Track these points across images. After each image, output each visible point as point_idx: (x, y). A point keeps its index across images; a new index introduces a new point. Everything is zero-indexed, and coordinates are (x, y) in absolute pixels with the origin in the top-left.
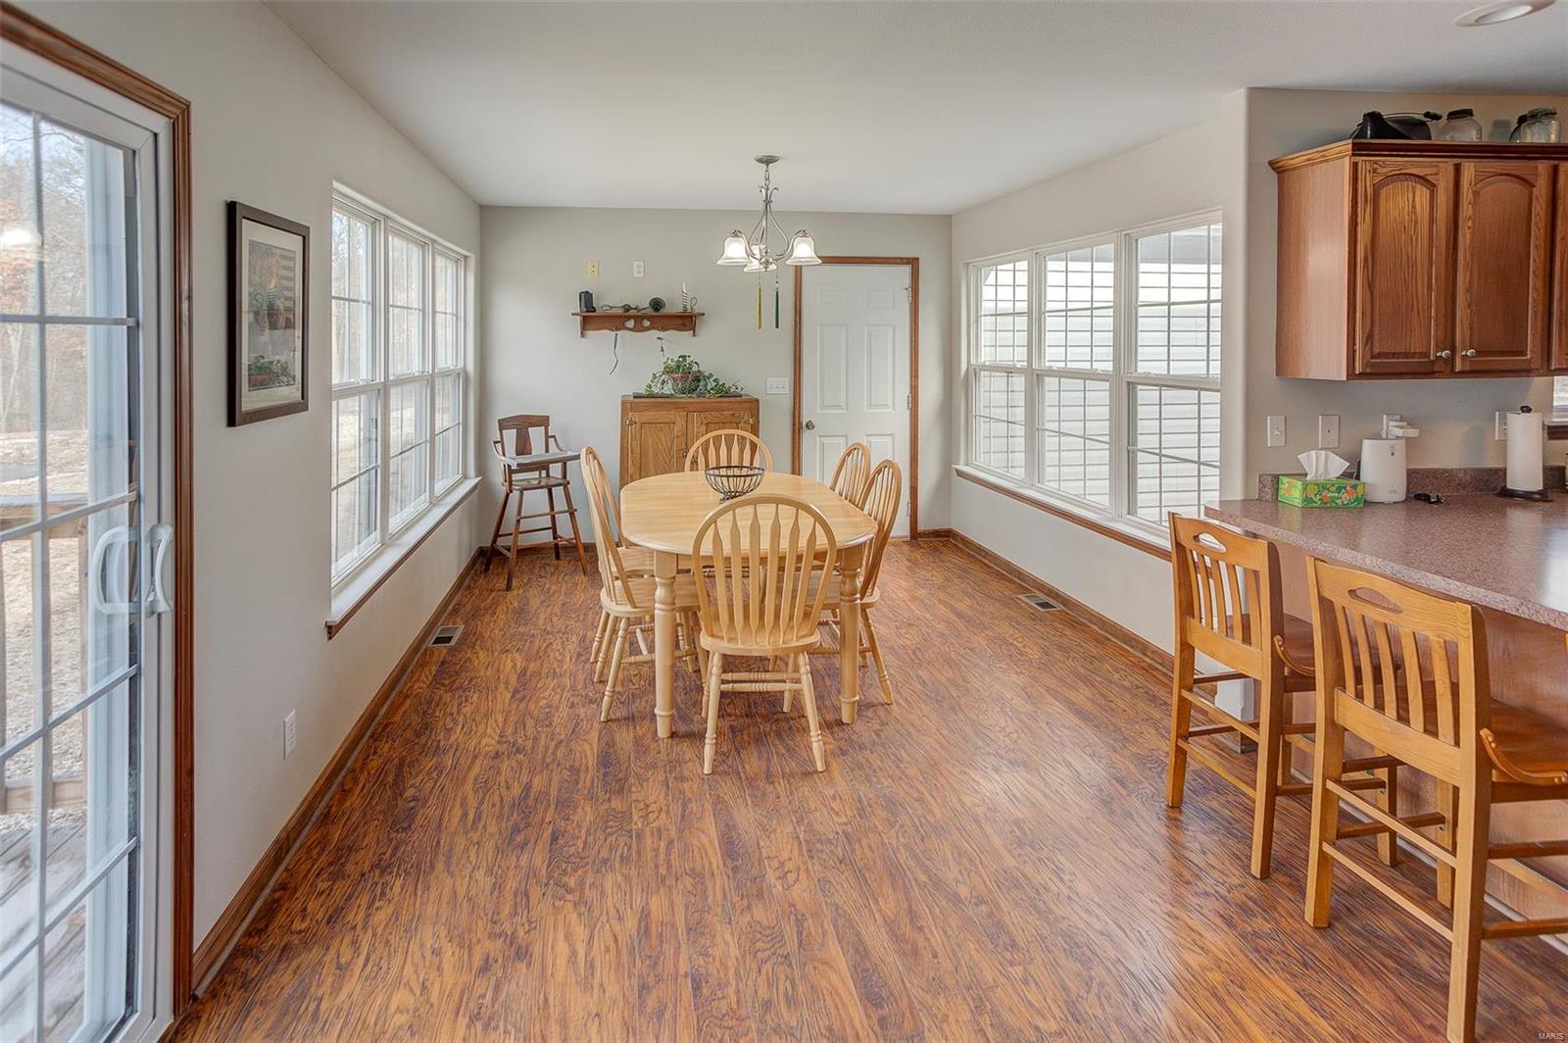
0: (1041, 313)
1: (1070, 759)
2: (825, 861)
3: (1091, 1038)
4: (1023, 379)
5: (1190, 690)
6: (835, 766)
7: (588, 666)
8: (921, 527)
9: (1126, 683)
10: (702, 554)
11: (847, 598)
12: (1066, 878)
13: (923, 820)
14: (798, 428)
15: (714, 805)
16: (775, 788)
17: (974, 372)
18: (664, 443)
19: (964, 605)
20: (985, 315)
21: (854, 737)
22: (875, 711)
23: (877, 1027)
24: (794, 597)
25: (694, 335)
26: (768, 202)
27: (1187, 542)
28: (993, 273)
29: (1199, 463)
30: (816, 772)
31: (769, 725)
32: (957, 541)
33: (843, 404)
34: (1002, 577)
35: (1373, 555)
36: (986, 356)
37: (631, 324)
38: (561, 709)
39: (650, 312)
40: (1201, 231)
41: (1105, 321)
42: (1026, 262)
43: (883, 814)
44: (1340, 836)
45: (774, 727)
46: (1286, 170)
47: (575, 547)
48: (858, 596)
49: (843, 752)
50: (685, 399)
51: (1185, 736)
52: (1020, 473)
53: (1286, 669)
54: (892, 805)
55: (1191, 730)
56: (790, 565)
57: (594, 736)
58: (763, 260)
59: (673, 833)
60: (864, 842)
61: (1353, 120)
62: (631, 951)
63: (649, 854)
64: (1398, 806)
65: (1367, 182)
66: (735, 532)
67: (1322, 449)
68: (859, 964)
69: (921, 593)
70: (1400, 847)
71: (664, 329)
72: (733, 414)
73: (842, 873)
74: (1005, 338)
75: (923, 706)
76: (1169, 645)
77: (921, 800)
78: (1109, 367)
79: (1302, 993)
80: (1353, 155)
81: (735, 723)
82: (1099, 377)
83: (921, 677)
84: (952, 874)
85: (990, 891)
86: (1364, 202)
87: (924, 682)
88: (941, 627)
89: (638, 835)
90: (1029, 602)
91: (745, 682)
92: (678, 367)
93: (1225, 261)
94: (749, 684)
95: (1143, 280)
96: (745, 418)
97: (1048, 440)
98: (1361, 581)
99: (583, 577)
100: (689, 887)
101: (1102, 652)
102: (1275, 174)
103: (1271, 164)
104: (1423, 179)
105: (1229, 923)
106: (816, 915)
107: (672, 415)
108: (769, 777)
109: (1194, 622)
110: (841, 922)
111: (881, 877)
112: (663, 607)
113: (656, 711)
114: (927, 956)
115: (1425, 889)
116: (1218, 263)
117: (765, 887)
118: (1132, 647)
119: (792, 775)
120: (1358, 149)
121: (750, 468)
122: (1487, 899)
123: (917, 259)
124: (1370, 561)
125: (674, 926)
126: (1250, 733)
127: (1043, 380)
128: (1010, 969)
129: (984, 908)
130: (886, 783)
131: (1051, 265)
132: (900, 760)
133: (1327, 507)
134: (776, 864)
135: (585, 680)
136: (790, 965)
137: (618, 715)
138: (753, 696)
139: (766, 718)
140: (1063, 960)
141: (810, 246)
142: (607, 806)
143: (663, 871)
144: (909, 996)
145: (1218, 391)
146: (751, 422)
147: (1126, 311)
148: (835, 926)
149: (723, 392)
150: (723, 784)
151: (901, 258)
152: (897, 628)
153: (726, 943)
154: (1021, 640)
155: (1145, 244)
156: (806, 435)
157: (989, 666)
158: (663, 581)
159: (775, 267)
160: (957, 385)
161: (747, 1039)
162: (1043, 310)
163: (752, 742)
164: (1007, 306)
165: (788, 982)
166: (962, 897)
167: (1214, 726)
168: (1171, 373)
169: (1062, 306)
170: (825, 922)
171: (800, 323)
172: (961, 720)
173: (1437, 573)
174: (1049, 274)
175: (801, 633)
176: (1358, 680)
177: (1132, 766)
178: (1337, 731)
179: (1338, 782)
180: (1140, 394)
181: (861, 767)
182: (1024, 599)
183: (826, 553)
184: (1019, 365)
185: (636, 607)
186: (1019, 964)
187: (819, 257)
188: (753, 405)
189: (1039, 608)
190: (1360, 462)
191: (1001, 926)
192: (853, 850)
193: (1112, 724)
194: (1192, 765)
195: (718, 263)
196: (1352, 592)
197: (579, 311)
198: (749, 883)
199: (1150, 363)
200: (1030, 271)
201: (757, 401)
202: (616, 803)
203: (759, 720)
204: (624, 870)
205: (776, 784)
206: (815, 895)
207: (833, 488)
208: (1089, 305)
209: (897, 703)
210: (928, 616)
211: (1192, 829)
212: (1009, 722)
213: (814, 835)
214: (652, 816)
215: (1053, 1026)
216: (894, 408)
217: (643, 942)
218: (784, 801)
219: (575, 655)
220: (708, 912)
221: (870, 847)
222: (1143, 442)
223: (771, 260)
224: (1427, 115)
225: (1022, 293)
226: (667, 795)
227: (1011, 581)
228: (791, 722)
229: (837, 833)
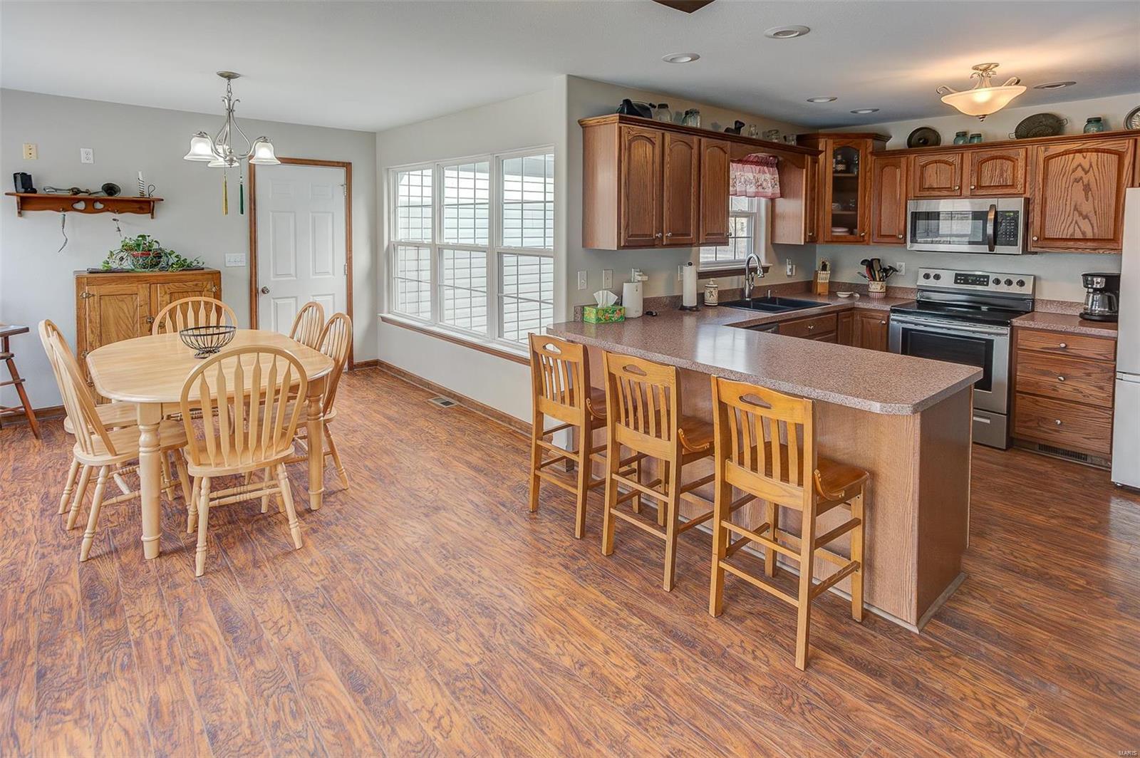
0: (441, 206)
1: (472, 498)
2: (310, 610)
3: (499, 658)
4: (429, 251)
5: (542, 440)
6: (309, 542)
7: (56, 518)
8: (356, 361)
9: (502, 445)
10: (189, 400)
11: (313, 417)
12: (476, 570)
13: (380, 561)
14: (254, 292)
15: (209, 598)
16: (262, 571)
17: (394, 247)
18: (126, 311)
19: (393, 411)
20: (401, 207)
21: (322, 518)
22: (336, 497)
23: (363, 706)
24: (273, 422)
25: (152, 218)
26: (230, 111)
27: (539, 351)
28: (406, 177)
29: (540, 302)
30: (295, 550)
31: (250, 525)
32: (382, 367)
33: (293, 272)
34: (417, 389)
35: (631, 347)
36: (401, 235)
37: (81, 206)
38: (29, 563)
39: (104, 195)
40: (541, 158)
41: (484, 213)
42: (431, 170)
43: (351, 565)
44: (619, 502)
45: (255, 526)
46: (588, 127)
47: (24, 415)
48: (322, 414)
49: (314, 531)
50: (148, 272)
51: (539, 467)
52: (428, 316)
53: (592, 417)
54: (356, 558)
55: (542, 463)
56: (268, 399)
57: (74, 577)
58: (228, 158)
59: (174, 631)
60: (339, 589)
61: (618, 103)
62: (145, 736)
63: (151, 653)
64: (642, 478)
65: (626, 138)
66: (221, 379)
67: (605, 289)
68: (345, 671)
69: (360, 407)
70: (642, 503)
71: (120, 212)
72: (196, 285)
73: (325, 614)
74: (415, 222)
75: (370, 485)
76: (528, 417)
77: (377, 549)
78: (485, 242)
79: (604, 592)
80: (620, 122)
81: (220, 531)
82: (479, 249)
83: (367, 466)
84: (402, 591)
85: (430, 593)
86: (625, 149)
87: (369, 469)
88: (377, 429)
89: (138, 644)
90: (436, 403)
91: (228, 496)
92: (138, 245)
93: (556, 176)
94: (234, 497)
95: (507, 186)
96: (209, 286)
97: (446, 292)
98: (628, 361)
99: (35, 441)
100: (195, 666)
101: (485, 428)
102: (582, 129)
103: (579, 121)
104: (649, 139)
105: (567, 567)
106: (307, 649)
107: (132, 287)
108: (256, 564)
109: (543, 398)
110: (328, 647)
111: (355, 608)
112: (148, 449)
113: (143, 538)
114: (393, 648)
115: (653, 520)
116: (552, 178)
117: (263, 644)
118: (502, 421)
119: (275, 557)
120: (622, 120)
121: (218, 327)
122: (680, 518)
123: (350, 164)
124: (630, 350)
125: (184, 701)
126: (573, 457)
127: (442, 251)
128: (448, 636)
129: (427, 605)
130: (350, 544)
131: (447, 173)
132: (359, 527)
133: (608, 322)
134: (271, 624)
135: (54, 531)
136: (292, 691)
137: (99, 552)
138: (233, 507)
139: (247, 522)
140: (479, 620)
141: (271, 151)
142: (99, 629)
143: (167, 662)
144: (383, 677)
145: (552, 257)
146: (214, 290)
147: (497, 206)
148: (324, 652)
149: (185, 267)
150: (215, 580)
151: (338, 162)
152: (346, 435)
153: (236, 695)
154: (433, 428)
155: (508, 164)
156: (262, 299)
157: (414, 449)
158: (147, 428)
159: (238, 164)
160: (381, 257)
161: (263, 754)
162: (442, 204)
163: (238, 544)
164: (417, 201)
165: (292, 703)
166: (413, 602)
167: (552, 460)
168: (524, 245)
169: (455, 201)
170: (316, 651)
171: (255, 209)
172: (398, 489)
173: (660, 353)
174: (446, 179)
175: (278, 449)
176: (627, 416)
177: (508, 494)
178: (617, 445)
179: (617, 473)
180: (505, 259)
181: (330, 538)
182: (434, 401)
183: (299, 385)
184: (426, 241)
185: (117, 455)
186: (453, 631)
187: (277, 158)
188: (216, 276)
189: (444, 406)
190: (622, 296)
191: (439, 612)
192: (331, 596)
193: (495, 471)
194: (542, 485)
195: (185, 158)
196: (624, 368)
197: (14, 191)
198: (249, 646)
199: (511, 239)
200: (433, 176)
201: (220, 272)
202: (109, 625)
203: (241, 524)
204: (126, 675)
205: (263, 568)
206: (305, 636)
207: (292, 337)
208: (472, 201)
209: (352, 488)
210: (367, 422)
211: (544, 521)
212: (432, 484)
213: (299, 595)
214: (148, 625)
215: (476, 659)
216: (334, 274)
217: (155, 724)
218: (271, 577)
219: (39, 513)
220: (215, 679)
221: (344, 590)
222: (507, 290)
223: (235, 159)
224: (650, 105)
225: (428, 192)
226: (161, 602)
227: (423, 390)
228: (269, 519)
229: (317, 588)
